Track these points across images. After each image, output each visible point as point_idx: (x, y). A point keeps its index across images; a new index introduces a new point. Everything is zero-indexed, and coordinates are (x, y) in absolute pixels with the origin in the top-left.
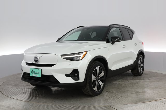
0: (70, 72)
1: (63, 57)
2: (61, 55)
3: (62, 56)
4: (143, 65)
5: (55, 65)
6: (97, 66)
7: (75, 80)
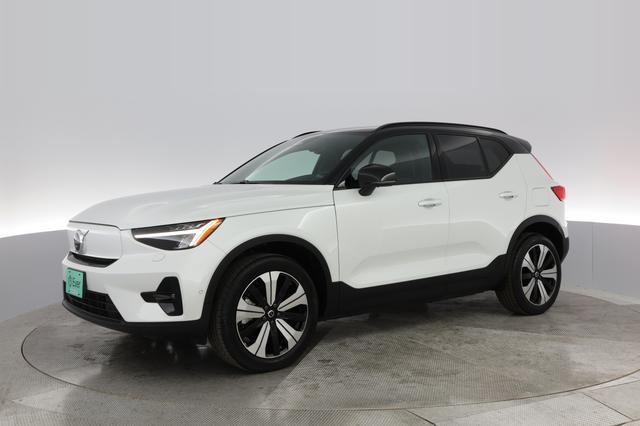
0: (153, 287)
1: (138, 236)
2: (133, 230)
3: (135, 231)
4: (555, 277)
5: (115, 260)
6: (269, 271)
7: (170, 314)
